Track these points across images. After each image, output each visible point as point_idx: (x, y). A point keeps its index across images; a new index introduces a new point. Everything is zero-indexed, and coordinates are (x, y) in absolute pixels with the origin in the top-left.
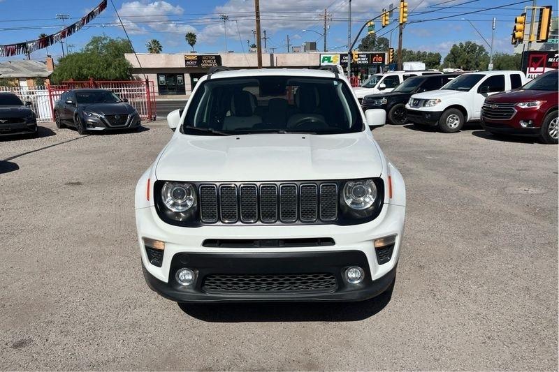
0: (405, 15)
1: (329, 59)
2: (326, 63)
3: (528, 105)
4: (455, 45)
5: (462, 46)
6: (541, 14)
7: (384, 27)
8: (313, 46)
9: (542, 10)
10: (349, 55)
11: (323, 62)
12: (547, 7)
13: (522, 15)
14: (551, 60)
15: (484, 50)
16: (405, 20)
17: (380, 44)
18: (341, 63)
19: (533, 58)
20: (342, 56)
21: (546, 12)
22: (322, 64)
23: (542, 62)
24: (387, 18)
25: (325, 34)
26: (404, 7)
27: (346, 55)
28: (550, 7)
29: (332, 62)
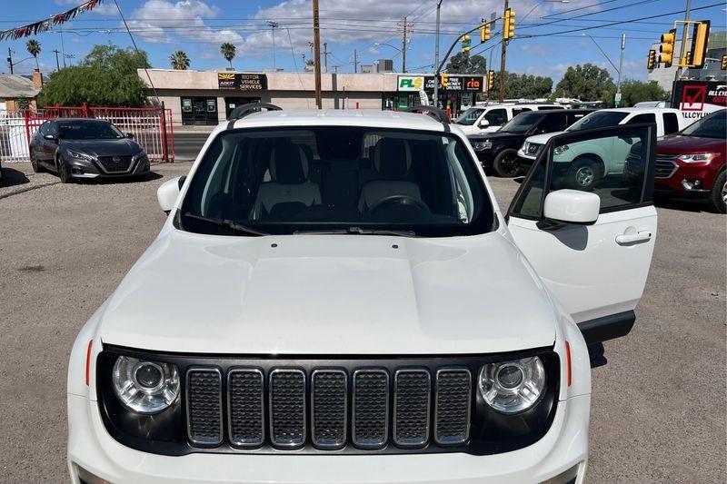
0: (512, 27)
1: (409, 83)
2: (405, 88)
3: (694, 159)
4: (570, 68)
5: (579, 69)
6: (696, 30)
7: (483, 42)
8: (388, 66)
9: (696, 25)
10: (436, 78)
11: (402, 86)
12: (704, 22)
13: (671, 32)
14: (711, 93)
15: (608, 75)
16: (511, 34)
17: (474, 64)
18: (425, 89)
19: (688, 90)
20: (427, 79)
21: (703, 28)
22: (400, 89)
23: (700, 96)
24: (488, 31)
25: (404, 49)
26: (510, 17)
27: (432, 78)
28: (708, 22)
29: (413, 86)
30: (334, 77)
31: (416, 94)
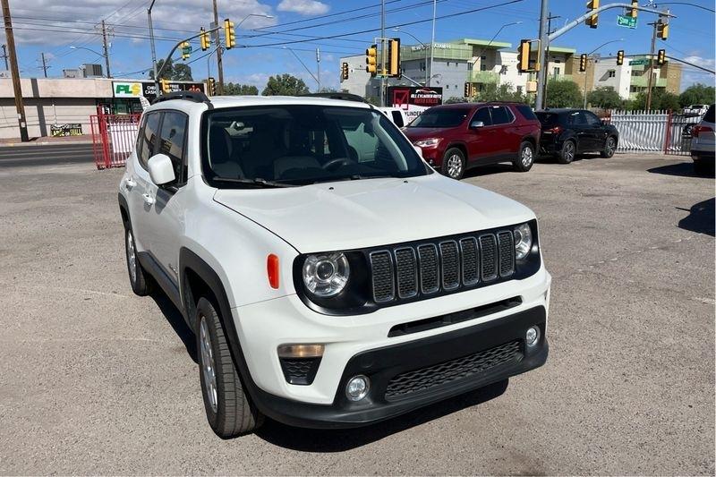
0: (233, 37)
1: (126, 89)
2: (122, 94)
3: (427, 144)
4: (271, 78)
5: (279, 80)
6: (390, 46)
7: (204, 50)
8: (97, 71)
9: (390, 42)
10: (157, 85)
11: (118, 92)
12: (396, 40)
13: (373, 47)
14: (413, 96)
15: (304, 85)
16: (233, 43)
17: (179, 72)
18: (145, 95)
19: (397, 94)
20: (145, 86)
21: (395, 44)
22: (117, 96)
23: (406, 99)
24: (208, 39)
25: (106, 54)
26: (230, 27)
27: (152, 84)
28: (398, 40)
29: (131, 92)
30: (34, 82)
31: (137, 100)
